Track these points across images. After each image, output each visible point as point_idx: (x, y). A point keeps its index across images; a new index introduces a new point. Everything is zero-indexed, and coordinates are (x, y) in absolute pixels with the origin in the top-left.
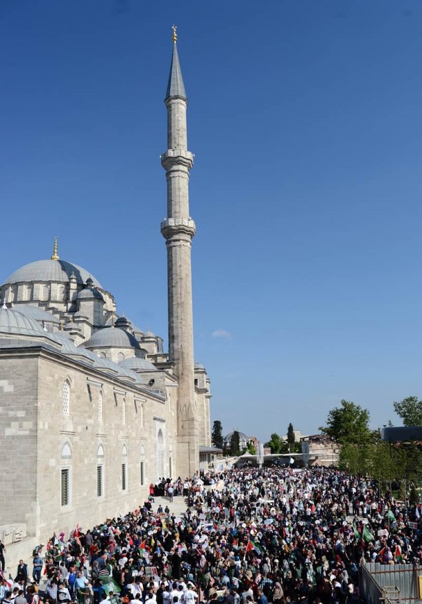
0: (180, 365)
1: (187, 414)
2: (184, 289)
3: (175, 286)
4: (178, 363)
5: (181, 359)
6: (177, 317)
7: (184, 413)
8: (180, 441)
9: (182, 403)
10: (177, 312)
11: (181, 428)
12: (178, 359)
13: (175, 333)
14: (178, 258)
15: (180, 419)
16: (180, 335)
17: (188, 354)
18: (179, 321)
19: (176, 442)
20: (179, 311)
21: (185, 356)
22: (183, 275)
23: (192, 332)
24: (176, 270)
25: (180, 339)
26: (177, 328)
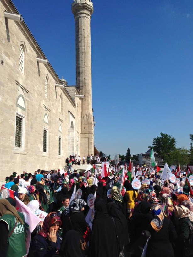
0: (83, 90)
1: (88, 120)
2: (86, 44)
3: (80, 42)
4: (82, 89)
5: (84, 86)
6: (82, 61)
7: (86, 120)
8: (83, 137)
9: (84, 113)
10: (82, 58)
11: (83, 129)
12: (82, 86)
13: (80, 70)
14: (83, 24)
15: (83, 123)
16: (84, 72)
17: (88, 84)
18: (83, 63)
19: (80, 137)
20: (83, 57)
21: (87, 85)
22: (86, 35)
23: (90, 71)
24: (81, 32)
25: (83, 74)
26: (82, 67)
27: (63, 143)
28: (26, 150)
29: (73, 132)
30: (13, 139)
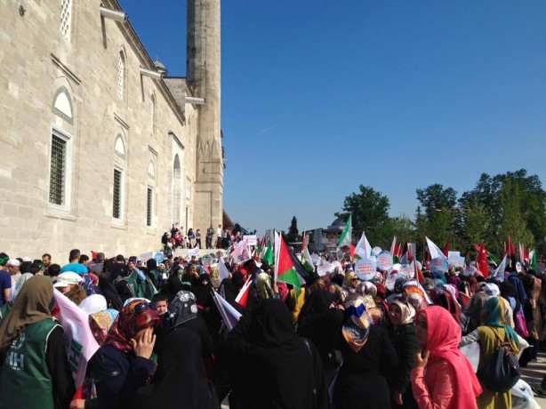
0: (203, 88)
1: (210, 153)
4: (200, 86)
5: (204, 80)
6: (200, 22)
7: (206, 152)
8: (200, 189)
9: (204, 138)
10: (200, 16)
11: (201, 173)
12: (200, 80)
13: (197, 44)
15: (200, 160)
16: (204, 47)
17: (213, 75)
18: (203, 28)
19: (193, 189)
20: (204, 15)
21: (210, 76)
23: (219, 47)
25: (203, 52)
26: (200, 37)
27: (156, 199)
28: (75, 211)
29: (179, 178)
30: (45, 184)
